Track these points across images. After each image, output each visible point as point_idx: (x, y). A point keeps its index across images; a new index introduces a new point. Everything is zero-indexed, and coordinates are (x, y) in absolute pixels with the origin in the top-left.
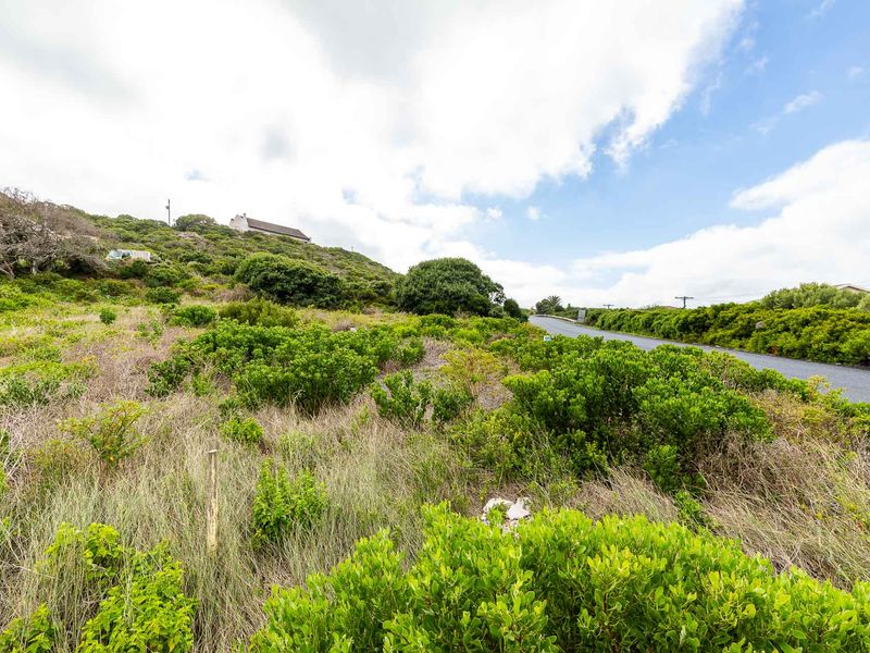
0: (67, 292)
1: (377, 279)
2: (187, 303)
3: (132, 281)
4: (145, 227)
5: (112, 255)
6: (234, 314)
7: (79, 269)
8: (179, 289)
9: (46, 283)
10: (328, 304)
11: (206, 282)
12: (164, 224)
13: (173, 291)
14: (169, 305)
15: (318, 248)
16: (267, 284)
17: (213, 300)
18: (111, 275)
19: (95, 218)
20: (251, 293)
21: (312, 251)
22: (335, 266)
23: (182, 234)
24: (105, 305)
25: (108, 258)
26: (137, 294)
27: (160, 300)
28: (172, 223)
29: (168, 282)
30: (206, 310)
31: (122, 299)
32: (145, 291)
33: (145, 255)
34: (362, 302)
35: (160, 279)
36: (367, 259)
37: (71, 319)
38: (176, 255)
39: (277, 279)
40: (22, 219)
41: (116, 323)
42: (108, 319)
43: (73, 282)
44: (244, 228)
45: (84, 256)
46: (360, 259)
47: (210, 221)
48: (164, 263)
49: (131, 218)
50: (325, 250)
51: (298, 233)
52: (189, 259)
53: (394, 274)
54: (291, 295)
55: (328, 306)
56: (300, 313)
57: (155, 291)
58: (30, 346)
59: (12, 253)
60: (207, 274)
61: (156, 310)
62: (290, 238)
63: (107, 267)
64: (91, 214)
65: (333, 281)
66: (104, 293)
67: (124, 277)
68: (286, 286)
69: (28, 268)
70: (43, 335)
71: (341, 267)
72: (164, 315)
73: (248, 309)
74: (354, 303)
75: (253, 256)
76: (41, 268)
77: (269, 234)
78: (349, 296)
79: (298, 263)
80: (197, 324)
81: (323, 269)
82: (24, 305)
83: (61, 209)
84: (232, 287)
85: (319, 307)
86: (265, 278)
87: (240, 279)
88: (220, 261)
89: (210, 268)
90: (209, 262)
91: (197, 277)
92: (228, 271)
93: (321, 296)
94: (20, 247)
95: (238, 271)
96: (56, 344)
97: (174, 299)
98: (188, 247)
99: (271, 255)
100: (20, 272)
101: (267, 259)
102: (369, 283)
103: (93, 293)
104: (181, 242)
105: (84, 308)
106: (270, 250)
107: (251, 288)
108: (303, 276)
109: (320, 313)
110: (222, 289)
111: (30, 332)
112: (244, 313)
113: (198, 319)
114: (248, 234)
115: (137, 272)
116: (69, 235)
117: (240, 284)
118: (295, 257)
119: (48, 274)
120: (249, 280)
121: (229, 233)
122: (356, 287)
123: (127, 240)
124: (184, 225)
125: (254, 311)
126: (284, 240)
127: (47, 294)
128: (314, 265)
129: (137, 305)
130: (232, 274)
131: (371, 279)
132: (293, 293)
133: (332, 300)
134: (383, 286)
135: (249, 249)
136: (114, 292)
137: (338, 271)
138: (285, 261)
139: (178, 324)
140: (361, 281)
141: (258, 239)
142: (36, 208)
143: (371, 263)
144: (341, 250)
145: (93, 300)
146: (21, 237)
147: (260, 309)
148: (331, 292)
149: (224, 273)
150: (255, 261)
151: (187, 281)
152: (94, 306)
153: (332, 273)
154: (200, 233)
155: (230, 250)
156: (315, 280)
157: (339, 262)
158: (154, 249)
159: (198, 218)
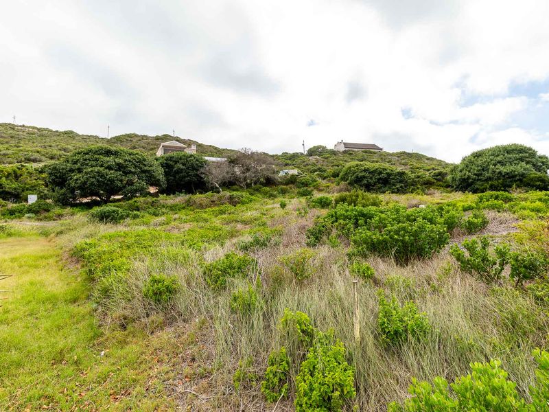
0: (265, 193)
1: (433, 169)
2: (317, 195)
3: (290, 185)
4: (294, 157)
5: (282, 174)
6: (343, 200)
7: (269, 182)
8: (312, 188)
9: (257, 190)
10: (398, 190)
11: (324, 183)
12: (302, 154)
13: (309, 189)
14: (309, 197)
15: (388, 154)
16: (358, 180)
17: (329, 193)
18: (282, 183)
19: (273, 156)
20: (350, 187)
21: (385, 157)
22: (400, 164)
23: (311, 158)
24: (280, 199)
25: (280, 175)
26: (293, 192)
27: (303, 194)
28: (306, 153)
29: (306, 184)
30: (327, 199)
31: (287, 195)
32: (296, 190)
33: (295, 172)
34: (424, 187)
35: (303, 183)
36: (424, 156)
37: (269, 206)
38: (308, 170)
39: (364, 177)
40: (248, 162)
41: (287, 207)
42: (283, 206)
43: (267, 189)
44: (342, 148)
45: (270, 175)
46: (419, 157)
47: (324, 148)
48: (304, 175)
49: (287, 153)
50: (392, 155)
51: (374, 147)
52: (315, 171)
53: (447, 164)
54: (373, 186)
55: (398, 191)
56: (381, 197)
57: (301, 190)
58: (255, 220)
59: (245, 178)
60: (324, 178)
61: (303, 200)
62: (369, 151)
63: (280, 180)
64: (271, 154)
65: (402, 174)
66: (279, 193)
67: (287, 184)
68: (370, 181)
69: (251, 184)
70: (259, 215)
71: (405, 164)
72: (307, 202)
73: (351, 196)
74: (418, 188)
75: (348, 165)
76: (255, 183)
77: (356, 150)
78: (414, 183)
79: (377, 165)
80: (323, 207)
81: (394, 167)
82: (251, 201)
83: (260, 154)
84: (338, 184)
85: (393, 192)
86: (357, 177)
87: (342, 179)
88: (330, 170)
89: (325, 175)
90: (325, 171)
91: (320, 180)
92: (335, 175)
93: (394, 185)
94: (247, 174)
95: (341, 175)
96: (264, 219)
97: (310, 193)
98: (314, 164)
99: (359, 163)
100: (248, 186)
101: (357, 165)
102: (427, 173)
103: (275, 193)
104: (310, 162)
105: (272, 201)
106: (358, 160)
107: (349, 184)
108: (380, 173)
109: (395, 197)
110: (333, 186)
111: (255, 214)
112: (348, 199)
113: (324, 204)
114: (345, 152)
115: (292, 181)
116: (264, 166)
117: (343, 182)
118: (373, 162)
119: (258, 186)
120: (347, 179)
121: (333, 153)
122: (419, 177)
123: (287, 165)
124: (312, 152)
125: (354, 198)
126: (366, 152)
127: (259, 195)
128: (387, 165)
129: (293, 198)
130: (338, 176)
131: (428, 170)
132: (375, 184)
133: (401, 187)
134: (440, 174)
135: (346, 161)
136: (283, 192)
137: (403, 167)
138: (368, 165)
139: (314, 207)
140: (421, 172)
141: (351, 154)
142: (253, 156)
143: (428, 159)
144: (404, 153)
145: (275, 196)
146: (248, 170)
147: (357, 196)
148: (401, 182)
149: (333, 177)
150: (350, 168)
151: (315, 183)
152: (276, 200)
153: (399, 169)
154: (319, 156)
155: (336, 163)
156: (389, 175)
157: (403, 161)
158: (298, 168)
159: (318, 147)
